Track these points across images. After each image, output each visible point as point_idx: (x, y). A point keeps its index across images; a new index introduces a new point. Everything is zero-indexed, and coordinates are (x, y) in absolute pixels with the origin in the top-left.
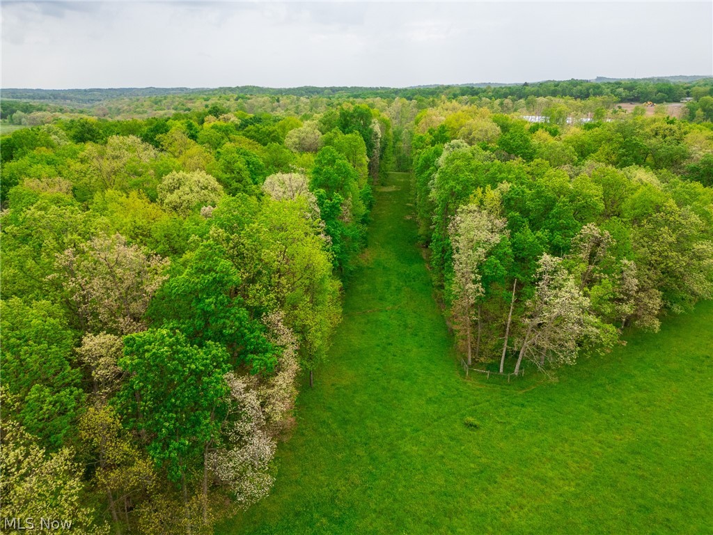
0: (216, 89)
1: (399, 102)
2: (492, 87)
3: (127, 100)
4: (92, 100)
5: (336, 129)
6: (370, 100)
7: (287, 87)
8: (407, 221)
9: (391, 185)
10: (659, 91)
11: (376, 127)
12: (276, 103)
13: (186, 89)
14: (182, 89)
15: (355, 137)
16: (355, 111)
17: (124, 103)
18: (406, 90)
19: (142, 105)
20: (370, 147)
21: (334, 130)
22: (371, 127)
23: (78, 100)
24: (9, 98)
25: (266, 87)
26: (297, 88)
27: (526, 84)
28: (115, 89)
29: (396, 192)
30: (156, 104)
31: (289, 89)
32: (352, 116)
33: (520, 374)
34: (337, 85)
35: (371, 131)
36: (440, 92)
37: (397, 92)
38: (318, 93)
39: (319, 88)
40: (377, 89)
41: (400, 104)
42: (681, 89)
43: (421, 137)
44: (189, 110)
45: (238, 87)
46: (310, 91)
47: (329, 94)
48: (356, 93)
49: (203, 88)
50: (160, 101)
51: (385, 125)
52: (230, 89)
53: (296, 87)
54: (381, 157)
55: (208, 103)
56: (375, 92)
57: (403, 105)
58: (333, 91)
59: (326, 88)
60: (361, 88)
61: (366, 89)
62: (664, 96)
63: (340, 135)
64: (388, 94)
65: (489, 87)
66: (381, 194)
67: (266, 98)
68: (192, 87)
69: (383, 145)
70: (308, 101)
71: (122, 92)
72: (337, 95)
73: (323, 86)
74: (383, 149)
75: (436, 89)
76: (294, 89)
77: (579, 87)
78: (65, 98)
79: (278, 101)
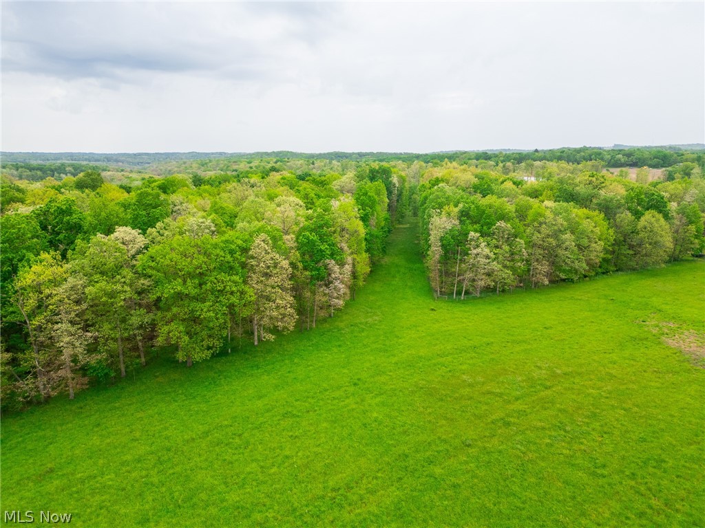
0: (253, 154)
1: (417, 164)
2: (504, 153)
3: (174, 163)
4: (142, 163)
5: (367, 180)
6: (392, 163)
7: (318, 152)
8: (415, 244)
9: (406, 224)
10: (655, 158)
11: (395, 180)
12: (312, 166)
13: (225, 153)
14: (221, 154)
15: (379, 184)
16: (380, 168)
17: (173, 165)
18: (427, 155)
19: (191, 167)
20: (390, 193)
21: (364, 180)
22: (390, 179)
23: (129, 163)
24: (68, 160)
25: (299, 152)
26: (328, 153)
27: (536, 151)
28: (161, 154)
29: (410, 228)
30: (203, 165)
31: (320, 154)
32: (378, 172)
33: (464, 300)
34: (364, 151)
35: (391, 182)
36: (457, 157)
37: (418, 157)
38: (347, 157)
39: (347, 153)
40: (401, 154)
41: (418, 166)
42: (675, 155)
43: (423, 185)
44: (236, 171)
45: (273, 152)
46: (339, 156)
47: (357, 158)
48: (381, 157)
49: (240, 153)
50: (206, 164)
51: (402, 180)
52: (267, 154)
53: (326, 152)
54: (398, 201)
55: (251, 165)
56: (398, 157)
57: (421, 167)
58: (361, 156)
59: (353, 153)
60: (386, 153)
61: (390, 154)
62: (659, 162)
63: (369, 184)
64: (409, 158)
65: (501, 153)
66: (398, 228)
67: (301, 162)
68: (230, 152)
69: (399, 192)
70: (339, 164)
71: (168, 156)
72: (364, 160)
73: (351, 152)
74: (400, 195)
75: (454, 154)
76: (324, 154)
77: (583, 154)
78: (117, 161)
79: (313, 164)
